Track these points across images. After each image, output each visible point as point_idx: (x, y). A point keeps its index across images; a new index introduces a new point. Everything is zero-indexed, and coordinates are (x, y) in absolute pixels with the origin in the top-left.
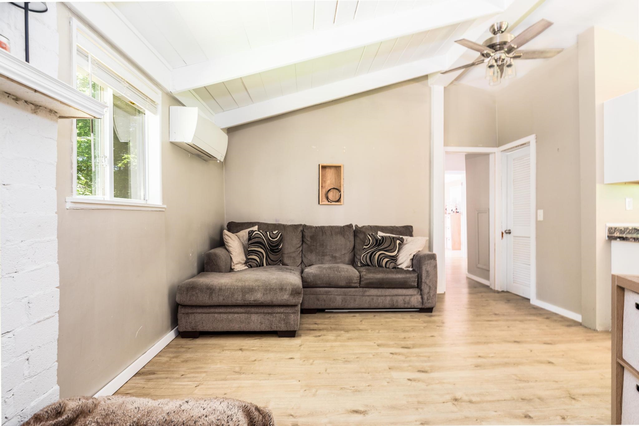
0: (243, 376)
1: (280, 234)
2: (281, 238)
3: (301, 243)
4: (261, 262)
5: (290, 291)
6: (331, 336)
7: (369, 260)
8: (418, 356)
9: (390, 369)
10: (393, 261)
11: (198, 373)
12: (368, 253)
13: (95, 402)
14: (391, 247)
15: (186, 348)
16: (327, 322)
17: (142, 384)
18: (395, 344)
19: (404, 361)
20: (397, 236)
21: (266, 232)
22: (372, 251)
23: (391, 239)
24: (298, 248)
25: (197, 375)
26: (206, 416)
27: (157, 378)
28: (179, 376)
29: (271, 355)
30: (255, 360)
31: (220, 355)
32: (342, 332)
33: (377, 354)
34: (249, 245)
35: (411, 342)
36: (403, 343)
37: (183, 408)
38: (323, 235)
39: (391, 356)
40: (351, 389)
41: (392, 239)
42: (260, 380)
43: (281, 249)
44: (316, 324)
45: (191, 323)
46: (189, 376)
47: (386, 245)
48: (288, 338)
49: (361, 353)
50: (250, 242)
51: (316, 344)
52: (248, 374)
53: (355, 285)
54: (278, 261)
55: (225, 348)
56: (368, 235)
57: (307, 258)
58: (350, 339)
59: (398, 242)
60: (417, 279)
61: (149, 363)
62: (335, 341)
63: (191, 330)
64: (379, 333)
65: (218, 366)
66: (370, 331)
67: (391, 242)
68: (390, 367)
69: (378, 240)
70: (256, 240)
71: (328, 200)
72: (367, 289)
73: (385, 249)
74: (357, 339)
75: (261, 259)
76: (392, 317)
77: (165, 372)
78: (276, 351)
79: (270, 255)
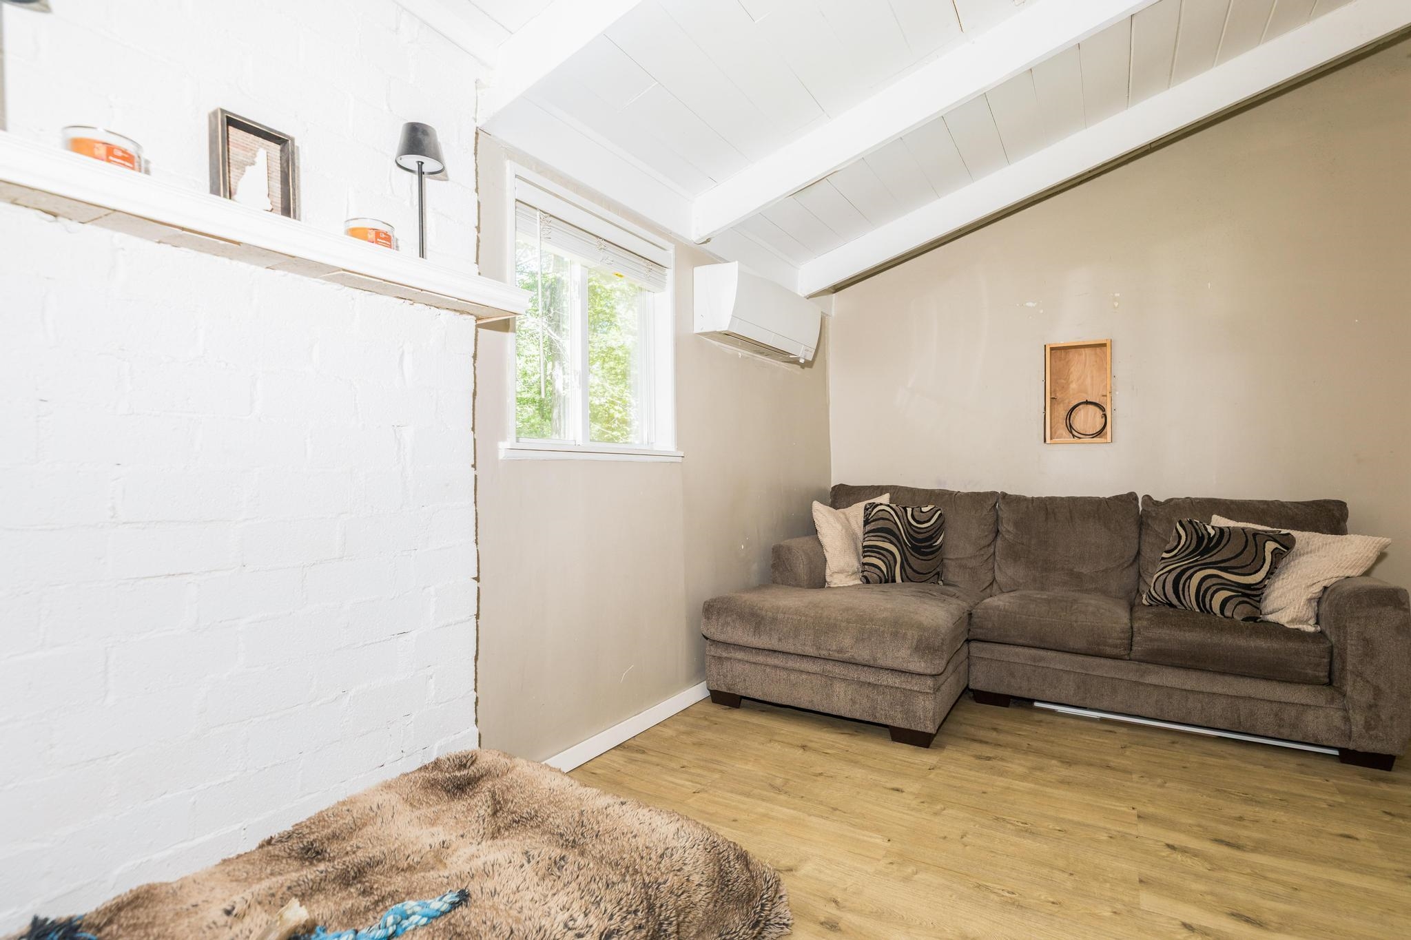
0: (783, 797)
1: (939, 512)
2: (939, 522)
3: (991, 537)
4: (890, 573)
5: (915, 641)
6: (1018, 765)
7: (1171, 590)
8: (1258, 874)
9: (1141, 881)
10: (1246, 599)
11: (709, 769)
12: (1170, 571)
13: (509, 764)
14: (1246, 558)
15: (711, 721)
16: (1026, 730)
17: (619, 764)
18: (1199, 826)
19: (1198, 876)
20: (1268, 529)
21: (905, 509)
22: (1182, 568)
23: (1246, 537)
24: (984, 547)
25: (705, 773)
26: (635, 836)
27: (645, 762)
28: (678, 767)
29: (858, 773)
30: (821, 774)
31: (761, 747)
32: (1054, 762)
33: (1124, 836)
34: (866, 533)
35: (1256, 835)
36: (1225, 830)
37: (610, 810)
38: (1047, 519)
39: (1166, 852)
40: (1003, 896)
41: (1250, 538)
42: (810, 815)
43: (941, 547)
44: (995, 729)
45: (725, 676)
46: (692, 770)
47: (1225, 553)
48: (912, 747)
49: (1079, 823)
50: (868, 528)
51: (972, 773)
52: (794, 797)
53: (1115, 652)
54: (932, 574)
55: (776, 738)
56: (1178, 524)
57: (1005, 573)
58: (1065, 782)
59: (1270, 546)
60: (1326, 660)
61: (643, 734)
62: (1023, 778)
63: (725, 691)
64: (1161, 786)
65: (749, 767)
66: (1135, 777)
67: (1245, 547)
68: (1142, 879)
69: (1206, 537)
70: (880, 524)
71: (1071, 432)
72: (1150, 666)
73: (1222, 565)
74: (1087, 786)
75: (891, 568)
76: (1230, 754)
77: (661, 755)
78: (870, 767)
79: (912, 560)
